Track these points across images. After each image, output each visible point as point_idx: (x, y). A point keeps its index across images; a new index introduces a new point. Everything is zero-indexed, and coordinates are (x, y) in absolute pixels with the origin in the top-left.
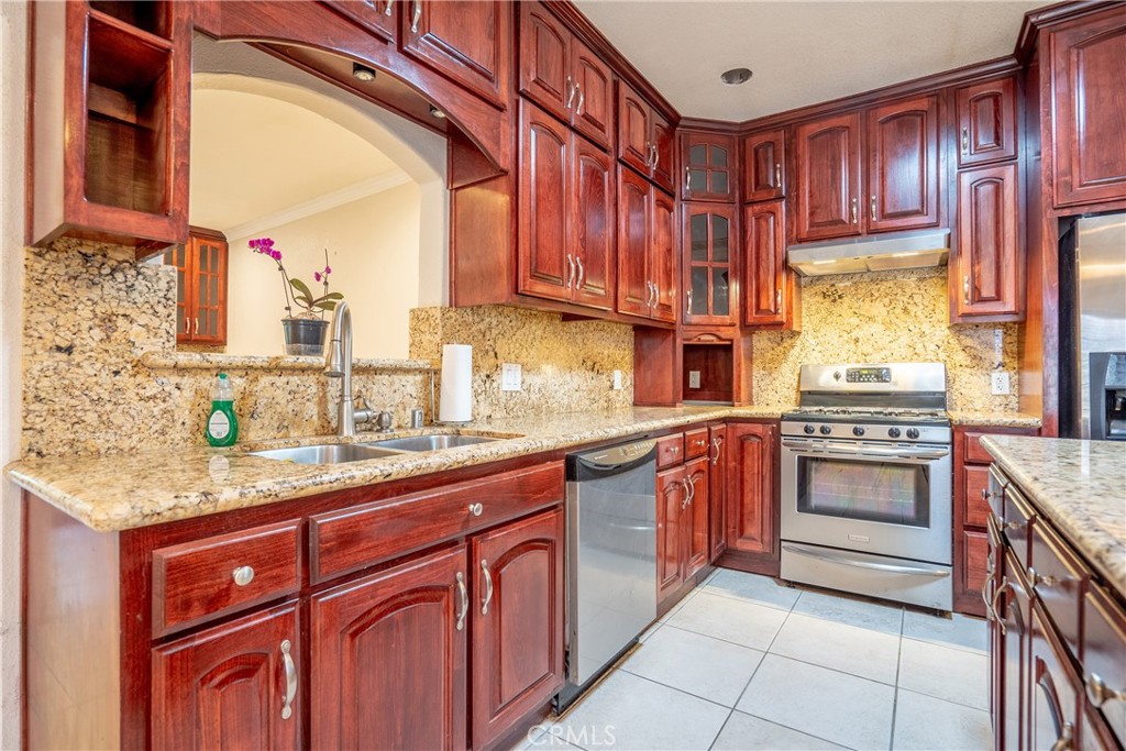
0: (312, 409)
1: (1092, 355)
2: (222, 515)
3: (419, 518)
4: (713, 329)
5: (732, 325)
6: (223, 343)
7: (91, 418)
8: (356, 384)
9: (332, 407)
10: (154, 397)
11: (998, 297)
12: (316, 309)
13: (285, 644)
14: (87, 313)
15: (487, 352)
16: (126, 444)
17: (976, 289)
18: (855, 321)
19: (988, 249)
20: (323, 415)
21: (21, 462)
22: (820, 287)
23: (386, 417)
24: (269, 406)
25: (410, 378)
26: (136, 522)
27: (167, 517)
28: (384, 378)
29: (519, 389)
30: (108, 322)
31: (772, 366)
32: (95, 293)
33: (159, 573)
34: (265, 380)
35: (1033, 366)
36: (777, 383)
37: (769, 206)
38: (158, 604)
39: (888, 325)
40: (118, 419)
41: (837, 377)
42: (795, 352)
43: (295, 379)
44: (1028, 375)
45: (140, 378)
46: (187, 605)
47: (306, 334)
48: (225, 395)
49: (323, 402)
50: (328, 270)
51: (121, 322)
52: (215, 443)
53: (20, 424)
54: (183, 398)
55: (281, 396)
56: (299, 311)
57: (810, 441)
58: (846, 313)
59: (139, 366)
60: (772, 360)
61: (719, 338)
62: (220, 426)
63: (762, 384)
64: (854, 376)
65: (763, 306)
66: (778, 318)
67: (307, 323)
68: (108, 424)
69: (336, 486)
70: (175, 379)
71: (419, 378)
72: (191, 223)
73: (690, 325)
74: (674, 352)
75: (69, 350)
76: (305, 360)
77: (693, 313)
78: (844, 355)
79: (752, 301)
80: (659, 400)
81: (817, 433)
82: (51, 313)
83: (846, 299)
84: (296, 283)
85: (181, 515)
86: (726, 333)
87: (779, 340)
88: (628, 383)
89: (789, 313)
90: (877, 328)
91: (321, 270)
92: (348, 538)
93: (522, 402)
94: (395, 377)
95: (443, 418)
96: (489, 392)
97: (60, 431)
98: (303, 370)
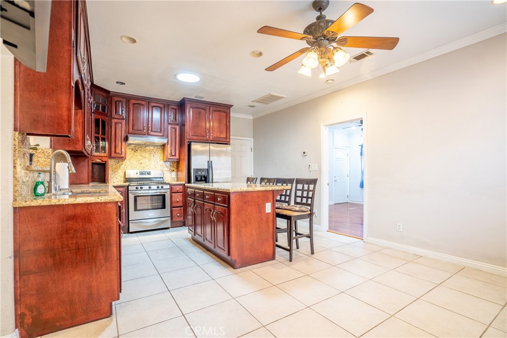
1: (194, 169)
4: (101, 158)
5: (106, 157)
11: (175, 155)
17: (171, 153)
18: (141, 157)
19: (174, 144)
22: (131, 147)
31: (115, 170)
35: (181, 171)
36: (117, 176)
37: (120, 121)
39: (149, 159)
41: (137, 173)
44: (179, 173)
48: (41, 179)
57: (137, 191)
58: (139, 155)
60: (115, 168)
61: (102, 161)
63: (112, 176)
64: (142, 173)
65: (117, 152)
66: (122, 156)
73: (94, 156)
74: (88, 165)
77: (95, 152)
78: (137, 167)
79: (113, 150)
80: (82, 182)
81: (139, 189)
83: (138, 151)
86: (104, 159)
87: (117, 162)
89: (125, 154)
90: (146, 160)
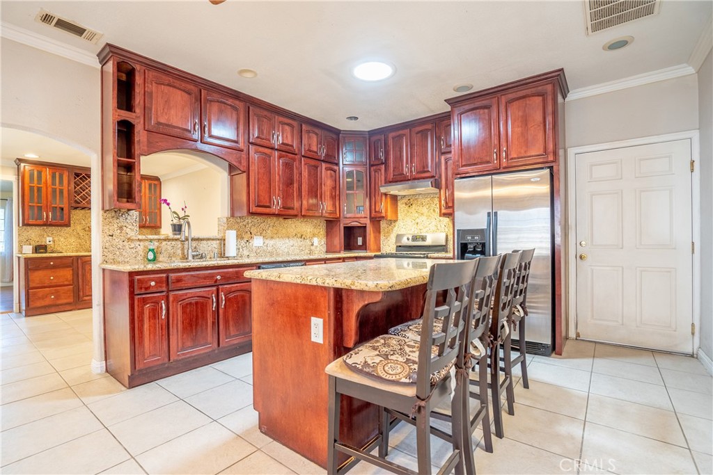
0: (179, 252)
1: (458, 230)
2: (149, 271)
3: (200, 278)
4: (357, 220)
5: (366, 218)
6: (160, 227)
7: (118, 253)
8: (194, 244)
9: (186, 251)
10: (133, 248)
12: (181, 220)
13: (163, 302)
14: (116, 226)
15: (247, 232)
16: (126, 260)
18: (416, 215)
20: (183, 254)
21: (103, 263)
22: (405, 200)
23: (204, 254)
24: (165, 251)
25: (215, 242)
26: (131, 270)
27: (137, 270)
28: (205, 242)
29: (262, 245)
30: (121, 228)
31: (387, 235)
32: (118, 221)
33: (136, 281)
34: (164, 243)
36: (389, 242)
37: (378, 167)
38: (136, 287)
39: (428, 217)
40: (124, 253)
41: (408, 239)
42: (396, 228)
43: (173, 243)
45: (129, 243)
46: (141, 288)
47: (177, 229)
48: (151, 247)
49: (183, 249)
50: (186, 207)
51: (124, 228)
52: (150, 260)
53: (102, 254)
54: (141, 248)
55: (169, 248)
56: (176, 221)
58: (413, 212)
59: (129, 239)
60: (388, 232)
61: (360, 223)
62: (151, 256)
63: (384, 243)
64: (414, 239)
65: (377, 210)
66: (382, 215)
67: (178, 225)
68: (122, 255)
69: (175, 267)
70: (138, 243)
71: (218, 242)
72: (141, 173)
73: (346, 218)
74: (340, 230)
75: (112, 236)
76: (178, 237)
77: (347, 213)
79: (373, 207)
80: (335, 250)
82: (108, 226)
83: (414, 206)
84: (174, 212)
85: (140, 270)
86: (363, 221)
87: (390, 223)
88: (323, 243)
90: (424, 218)
91: (184, 207)
92: (179, 280)
93: (264, 251)
94: (209, 242)
95: (226, 255)
96: (248, 246)
97: (111, 256)
98: (176, 240)
